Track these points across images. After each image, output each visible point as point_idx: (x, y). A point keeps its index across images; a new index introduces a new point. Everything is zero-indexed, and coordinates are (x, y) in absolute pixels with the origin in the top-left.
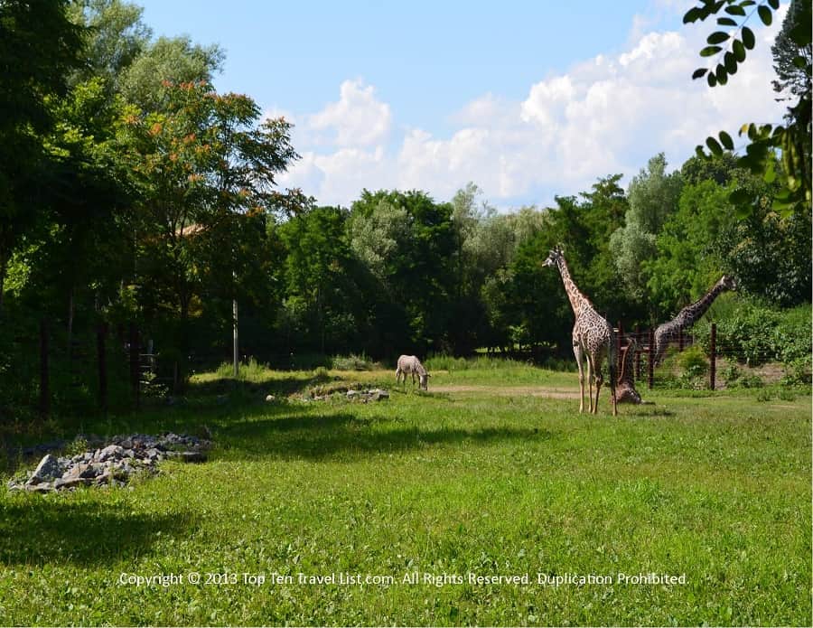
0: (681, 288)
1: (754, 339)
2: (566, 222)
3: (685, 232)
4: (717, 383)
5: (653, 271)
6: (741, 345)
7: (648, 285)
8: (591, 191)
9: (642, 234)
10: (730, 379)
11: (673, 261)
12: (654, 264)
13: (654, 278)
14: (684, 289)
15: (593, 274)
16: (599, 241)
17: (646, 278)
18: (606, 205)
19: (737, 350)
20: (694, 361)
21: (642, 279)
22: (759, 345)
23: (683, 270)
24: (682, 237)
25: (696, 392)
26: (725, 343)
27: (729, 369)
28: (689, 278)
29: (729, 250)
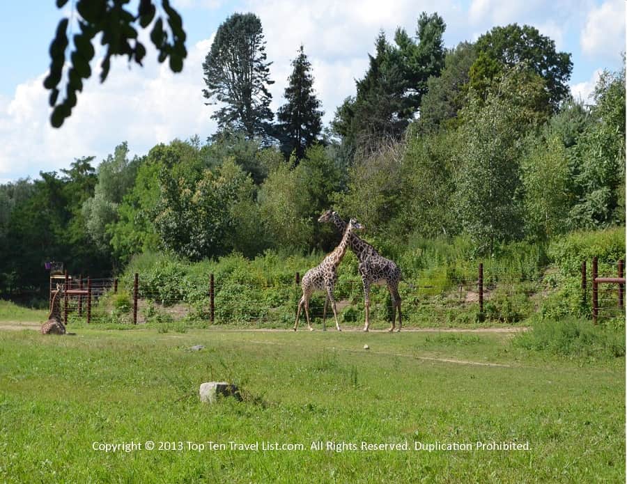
0: (135, 245)
1: (168, 286)
2: (49, 192)
3: (139, 202)
4: (139, 318)
5: (114, 232)
6: (158, 290)
7: (110, 243)
8: (69, 168)
9: (107, 202)
10: (149, 316)
11: (130, 225)
12: (115, 227)
13: (115, 238)
14: (137, 246)
15: (69, 233)
16: (74, 208)
17: (109, 237)
18: (80, 180)
19: (155, 293)
20: (123, 302)
21: (106, 238)
22: (171, 290)
23: (137, 231)
24: (138, 206)
25: (122, 326)
26: (146, 288)
27: (149, 308)
28: (141, 238)
29: (155, 216)
